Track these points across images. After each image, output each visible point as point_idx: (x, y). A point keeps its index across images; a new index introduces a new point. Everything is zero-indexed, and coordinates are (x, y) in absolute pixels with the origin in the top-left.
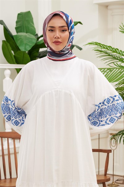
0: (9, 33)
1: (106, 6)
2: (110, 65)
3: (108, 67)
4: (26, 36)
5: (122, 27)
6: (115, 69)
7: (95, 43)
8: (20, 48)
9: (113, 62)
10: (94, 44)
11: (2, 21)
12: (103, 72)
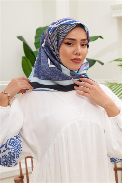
11: (22, 37)
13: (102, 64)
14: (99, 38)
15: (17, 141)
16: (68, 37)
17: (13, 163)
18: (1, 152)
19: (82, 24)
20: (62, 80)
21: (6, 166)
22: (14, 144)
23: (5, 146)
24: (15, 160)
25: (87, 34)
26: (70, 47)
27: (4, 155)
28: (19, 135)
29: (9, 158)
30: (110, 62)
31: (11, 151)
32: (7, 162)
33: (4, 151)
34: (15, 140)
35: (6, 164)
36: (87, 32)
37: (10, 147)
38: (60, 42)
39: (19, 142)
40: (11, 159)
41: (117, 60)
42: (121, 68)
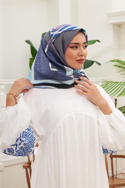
0: (35, 52)
1: (119, 26)
7: (117, 60)
10: (115, 61)
11: (29, 41)
12: (123, 85)
13: (100, 64)
14: (97, 42)
15: (29, 132)
16: (72, 42)
17: (30, 152)
18: (18, 145)
19: (83, 29)
21: (25, 156)
22: (27, 136)
23: (19, 139)
24: (31, 150)
25: (86, 37)
27: (21, 147)
28: (30, 128)
29: (25, 148)
30: (107, 63)
31: (25, 143)
32: (24, 152)
33: (20, 144)
34: (27, 133)
35: (24, 154)
37: (24, 139)
39: (31, 133)
40: (27, 150)
41: (112, 61)
42: (116, 68)
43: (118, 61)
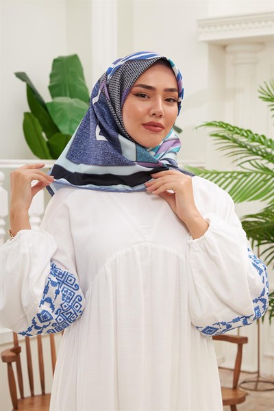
0: (37, 99)
1: (222, 47)
2: (243, 165)
3: (239, 169)
4: (71, 105)
5: (263, 90)
6: (254, 174)
7: (219, 123)
8: (61, 128)
9: (249, 161)
11: (24, 74)
12: (230, 180)
13: (179, 130)
16: (139, 82)
20: (117, 165)
25: (177, 79)
26: (143, 100)
30: (197, 128)
36: (176, 75)
38: (125, 91)
41: (210, 124)
42: (216, 140)
43: (223, 125)
